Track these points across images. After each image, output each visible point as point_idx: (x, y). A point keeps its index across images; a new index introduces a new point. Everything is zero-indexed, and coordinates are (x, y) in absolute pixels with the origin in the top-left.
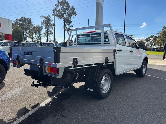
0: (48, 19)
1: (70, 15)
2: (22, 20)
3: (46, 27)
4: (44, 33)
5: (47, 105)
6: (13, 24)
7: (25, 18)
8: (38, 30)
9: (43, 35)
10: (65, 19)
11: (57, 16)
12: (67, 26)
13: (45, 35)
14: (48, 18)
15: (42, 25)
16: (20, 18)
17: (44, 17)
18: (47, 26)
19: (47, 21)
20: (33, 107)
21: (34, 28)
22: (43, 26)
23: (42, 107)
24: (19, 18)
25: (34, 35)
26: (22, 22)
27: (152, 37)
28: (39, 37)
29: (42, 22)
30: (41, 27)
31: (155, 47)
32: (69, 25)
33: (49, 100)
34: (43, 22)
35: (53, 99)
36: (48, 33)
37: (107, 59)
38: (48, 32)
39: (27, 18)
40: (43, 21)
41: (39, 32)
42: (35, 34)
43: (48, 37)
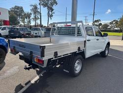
0: (36, 8)
1: (52, 4)
2: (16, 8)
4: (33, 19)
5: (36, 82)
6: (9, 11)
7: (18, 7)
8: (28, 16)
10: (48, 7)
11: (42, 5)
12: (50, 13)
16: (15, 6)
17: (32, 6)
18: (35, 13)
19: (35, 9)
20: (26, 84)
21: (25, 14)
23: (32, 84)
25: (25, 20)
26: (16, 10)
27: (114, 21)
28: (29, 22)
30: (31, 13)
31: (116, 29)
32: (51, 12)
33: (38, 77)
35: (40, 77)
36: (36, 18)
37: (79, 49)
40: (31, 9)
41: (29, 18)
43: (36, 22)
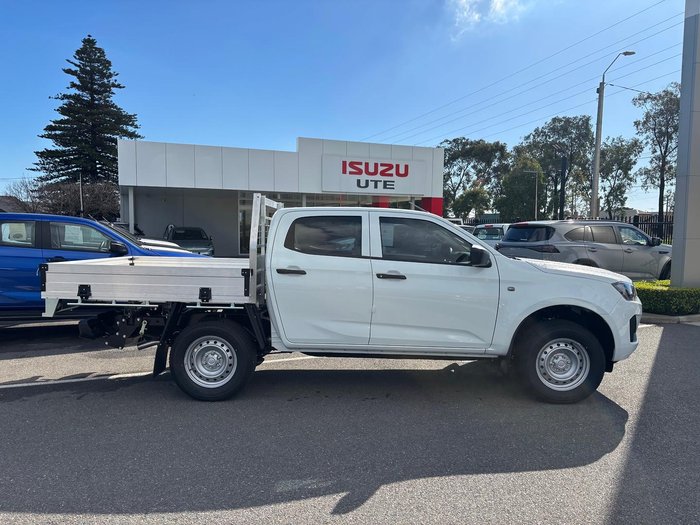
3: (660, 143)
4: (647, 172)
7: (568, 121)
9: (640, 180)
13: (649, 181)
14: (671, 99)
15: (637, 137)
16: (549, 121)
17: (649, 100)
18: (663, 137)
19: (663, 113)
22: (641, 138)
24: (543, 125)
29: (637, 124)
30: (635, 146)
34: (645, 123)
36: (667, 167)
38: (665, 163)
39: (575, 118)
40: (642, 118)
42: (603, 177)
43: (666, 189)
